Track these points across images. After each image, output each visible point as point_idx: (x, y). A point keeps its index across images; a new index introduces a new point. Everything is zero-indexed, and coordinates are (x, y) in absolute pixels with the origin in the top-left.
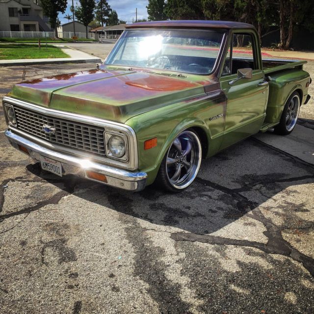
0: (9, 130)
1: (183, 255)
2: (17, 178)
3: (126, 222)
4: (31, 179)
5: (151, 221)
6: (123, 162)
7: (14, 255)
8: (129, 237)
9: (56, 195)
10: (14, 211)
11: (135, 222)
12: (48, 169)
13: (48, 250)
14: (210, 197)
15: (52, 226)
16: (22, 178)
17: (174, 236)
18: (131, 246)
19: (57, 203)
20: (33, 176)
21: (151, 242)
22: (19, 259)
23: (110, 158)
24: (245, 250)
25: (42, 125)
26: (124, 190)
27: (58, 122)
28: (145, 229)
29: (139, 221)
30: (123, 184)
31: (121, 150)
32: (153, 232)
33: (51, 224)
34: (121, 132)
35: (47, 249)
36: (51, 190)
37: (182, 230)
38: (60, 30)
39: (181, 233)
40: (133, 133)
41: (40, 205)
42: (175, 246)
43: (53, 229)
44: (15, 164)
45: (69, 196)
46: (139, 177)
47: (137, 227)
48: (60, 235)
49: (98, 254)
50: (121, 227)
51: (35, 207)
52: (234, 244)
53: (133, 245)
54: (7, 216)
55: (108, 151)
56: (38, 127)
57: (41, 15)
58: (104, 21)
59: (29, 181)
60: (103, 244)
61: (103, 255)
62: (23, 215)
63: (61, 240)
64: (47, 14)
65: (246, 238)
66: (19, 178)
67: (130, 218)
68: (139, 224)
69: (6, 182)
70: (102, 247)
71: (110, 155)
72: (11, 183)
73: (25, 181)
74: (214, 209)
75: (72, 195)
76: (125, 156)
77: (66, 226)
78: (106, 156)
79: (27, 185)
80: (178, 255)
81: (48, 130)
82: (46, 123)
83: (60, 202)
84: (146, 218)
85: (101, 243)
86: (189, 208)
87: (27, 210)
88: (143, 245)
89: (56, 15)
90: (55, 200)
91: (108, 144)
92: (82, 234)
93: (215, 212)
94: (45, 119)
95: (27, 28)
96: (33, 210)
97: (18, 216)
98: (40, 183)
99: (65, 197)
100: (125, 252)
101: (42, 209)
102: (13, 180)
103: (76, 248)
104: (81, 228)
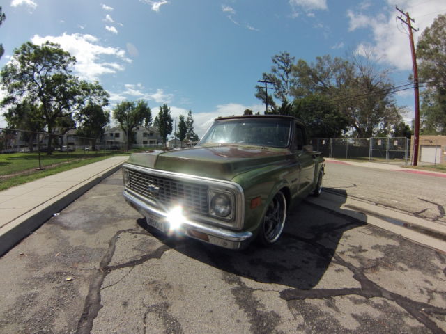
0: (125, 190)
1: (301, 319)
2: (128, 230)
3: (230, 282)
4: (139, 232)
5: (256, 279)
6: (228, 221)
7: (114, 319)
8: (238, 301)
9: (159, 249)
10: (121, 263)
11: (240, 283)
12: (152, 224)
13: (150, 316)
14: (297, 248)
15: (155, 285)
16: (132, 230)
17: (283, 295)
18: (243, 312)
19: (160, 258)
20: (141, 229)
21: (263, 306)
22: (119, 326)
23: (214, 217)
24: (350, 299)
25: (148, 185)
26: (227, 249)
27: (162, 181)
28: (252, 290)
29: (243, 279)
30: (226, 244)
31: (226, 209)
32: (261, 293)
33: (154, 282)
34: (227, 190)
35: (148, 315)
36: (154, 243)
37: (289, 287)
38: (168, 143)
39: (288, 291)
40: (241, 190)
41: (145, 258)
42: (289, 308)
43: (156, 289)
44: (129, 218)
45: (170, 250)
46: (243, 237)
47: (243, 287)
48: (163, 297)
49: (207, 326)
50: (227, 289)
51: (139, 261)
52: (339, 295)
53: (245, 312)
54: (115, 268)
55: (210, 211)
56: (145, 187)
57: (159, 136)
58: (191, 139)
59: (137, 233)
60: (211, 311)
61: (213, 328)
62: (128, 268)
63: (165, 304)
64: (161, 136)
65: (345, 286)
66: (130, 230)
67: (233, 276)
68: (244, 283)
69: (119, 232)
70: (210, 315)
71: (214, 214)
72: (123, 234)
73: (133, 233)
74: (305, 259)
75: (173, 250)
76: (231, 215)
77: (169, 286)
78: (209, 216)
79: (135, 237)
80: (295, 319)
81: (153, 188)
82: (151, 183)
83: (162, 257)
84: (249, 276)
85: (209, 310)
86: (284, 261)
87: (133, 263)
88: (256, 311)
89: (166, 136)
90: (157, 254)
91: (211, 203)
92: (186, 297)
93: (307, 263)
94: (151, 179)
95: (151, 142)
96: (137, 264)
97: (124, 269)
98: (145, 236)
99: (167, 252)
100: (238, 321)
101: (146, 263)
102: (125, 232)
103: (181, 317)
104: (184, 290)
